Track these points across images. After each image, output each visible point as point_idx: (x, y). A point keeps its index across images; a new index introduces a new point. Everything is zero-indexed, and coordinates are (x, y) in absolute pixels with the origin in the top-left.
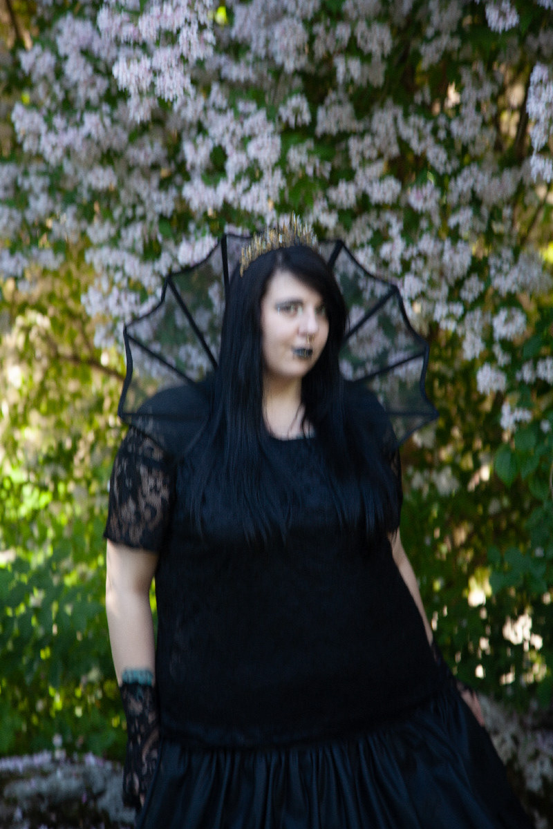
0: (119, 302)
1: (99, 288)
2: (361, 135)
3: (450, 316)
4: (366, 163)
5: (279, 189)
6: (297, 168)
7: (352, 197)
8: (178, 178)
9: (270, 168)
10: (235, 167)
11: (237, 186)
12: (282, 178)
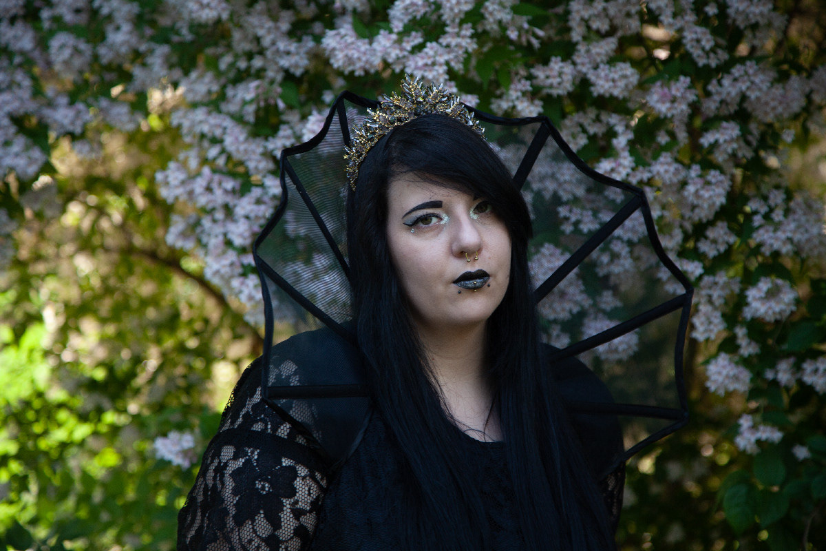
0: (209, 189)
1: (184, 165)
4: (593, 36)
5: (466, 52)
6: (495, 27)
7: (568, 78)
8: (317, 27)
9: (457, 21)
10: (406, 8)
11: (406, 39)
12: (472, 37)
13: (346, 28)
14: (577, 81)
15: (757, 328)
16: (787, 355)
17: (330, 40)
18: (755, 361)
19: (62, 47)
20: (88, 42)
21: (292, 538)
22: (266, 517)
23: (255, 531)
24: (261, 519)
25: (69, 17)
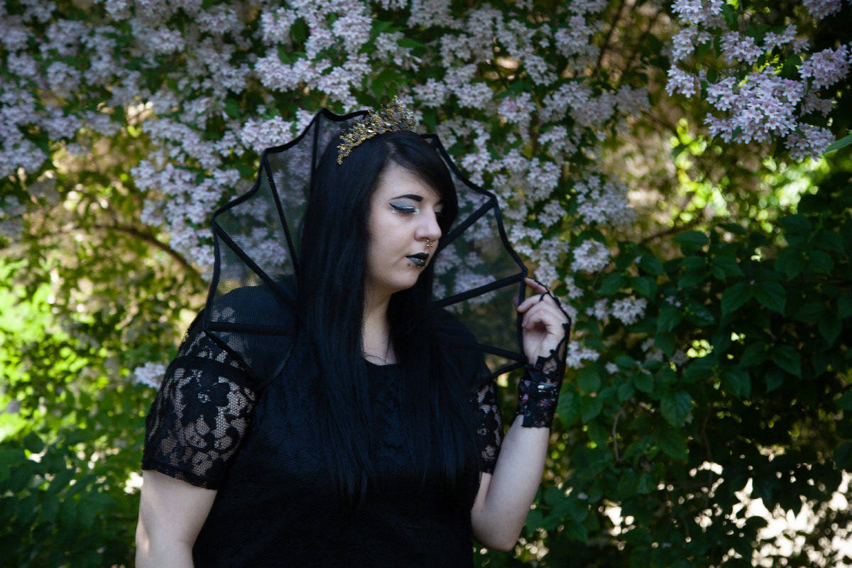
0: (172, 180)
1: (153, 162)
2: (456, 33)
3: (527, 240)
4: (458, 62)
5: (364, 74)
6: (385, 56)
7: (440, 94)
8: (252, 57)
9: (356, 51)
10: (318, 42)
11: (318, 64)
12: (368, 63)
13: (273, 56)
14: (448, 96)
15: (581, 279)
16: (602, 297)
17: (261, 65)
18: (579, 302)
19: (57, 73)
20: (77, 69)
21: (225, 436)
22: (205, 420)
23: (196, 430)
24: (201, 422)
25: (62, 50)
